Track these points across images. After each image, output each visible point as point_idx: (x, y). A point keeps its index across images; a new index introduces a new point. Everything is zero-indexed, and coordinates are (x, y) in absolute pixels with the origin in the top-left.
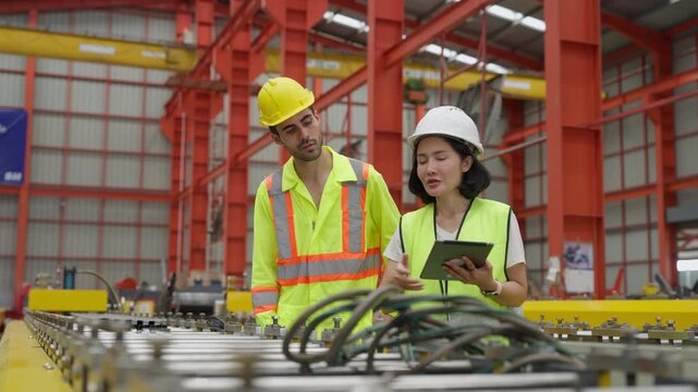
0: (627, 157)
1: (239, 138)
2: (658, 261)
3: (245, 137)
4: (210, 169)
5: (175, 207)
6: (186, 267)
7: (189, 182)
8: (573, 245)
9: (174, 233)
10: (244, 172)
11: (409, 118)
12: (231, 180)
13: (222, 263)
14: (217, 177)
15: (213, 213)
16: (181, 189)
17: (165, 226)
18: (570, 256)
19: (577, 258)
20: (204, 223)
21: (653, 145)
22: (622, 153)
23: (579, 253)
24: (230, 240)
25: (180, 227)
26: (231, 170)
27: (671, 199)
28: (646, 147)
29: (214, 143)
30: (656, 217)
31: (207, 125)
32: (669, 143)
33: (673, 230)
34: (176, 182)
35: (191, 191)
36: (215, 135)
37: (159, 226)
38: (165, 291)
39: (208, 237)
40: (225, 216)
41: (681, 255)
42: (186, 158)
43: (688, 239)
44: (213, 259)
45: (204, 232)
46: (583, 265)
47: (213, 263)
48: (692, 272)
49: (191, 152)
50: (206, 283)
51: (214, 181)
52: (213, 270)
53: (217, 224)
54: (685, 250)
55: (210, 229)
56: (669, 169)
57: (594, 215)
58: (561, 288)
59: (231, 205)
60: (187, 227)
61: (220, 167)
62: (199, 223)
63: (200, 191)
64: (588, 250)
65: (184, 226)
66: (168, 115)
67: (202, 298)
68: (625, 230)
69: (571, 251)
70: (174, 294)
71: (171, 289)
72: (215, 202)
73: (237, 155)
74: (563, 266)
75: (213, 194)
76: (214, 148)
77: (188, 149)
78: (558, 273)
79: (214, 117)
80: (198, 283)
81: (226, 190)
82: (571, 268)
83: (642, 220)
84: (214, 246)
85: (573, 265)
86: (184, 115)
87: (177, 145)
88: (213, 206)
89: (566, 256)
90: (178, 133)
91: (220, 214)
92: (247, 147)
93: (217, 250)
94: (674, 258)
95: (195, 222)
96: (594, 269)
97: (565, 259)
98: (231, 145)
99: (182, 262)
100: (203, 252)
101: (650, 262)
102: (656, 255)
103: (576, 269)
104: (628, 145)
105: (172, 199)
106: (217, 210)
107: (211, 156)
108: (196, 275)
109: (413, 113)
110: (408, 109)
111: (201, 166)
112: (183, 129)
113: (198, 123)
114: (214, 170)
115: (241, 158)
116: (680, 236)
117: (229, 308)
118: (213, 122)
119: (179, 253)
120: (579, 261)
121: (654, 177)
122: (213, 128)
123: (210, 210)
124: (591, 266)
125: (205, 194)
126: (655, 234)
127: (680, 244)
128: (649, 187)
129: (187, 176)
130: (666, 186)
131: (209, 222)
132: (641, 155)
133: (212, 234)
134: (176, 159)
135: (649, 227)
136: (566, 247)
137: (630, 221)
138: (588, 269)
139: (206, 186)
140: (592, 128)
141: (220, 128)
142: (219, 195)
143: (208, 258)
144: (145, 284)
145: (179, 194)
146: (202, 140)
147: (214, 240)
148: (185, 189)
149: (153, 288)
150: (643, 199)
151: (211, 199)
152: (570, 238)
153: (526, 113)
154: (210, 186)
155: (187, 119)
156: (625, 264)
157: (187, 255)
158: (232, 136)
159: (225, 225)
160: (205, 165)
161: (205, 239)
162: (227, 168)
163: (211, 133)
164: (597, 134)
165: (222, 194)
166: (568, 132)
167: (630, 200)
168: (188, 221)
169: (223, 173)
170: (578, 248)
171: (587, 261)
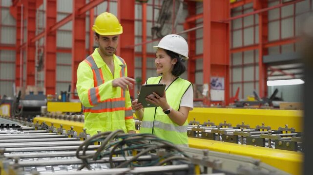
0: (245, 31)
1: (52, 19)
2: (258, 81)
3: (55, 19)
4: (37, 34)
5: (18, 53)
6: (25, 84)
7: (26, 40)
8: (215, 78)
9: (18, 66)
10: (54, 36)
11: (139, 9)
12: (48, 41)
13: (43, 82)
14: (40, 38)
15: (38, 56)
16: (21, 43)
17: (13, 63)
18: (213, 83)
19: (217, 84)
20: (34, 61)
21: (258, 25)
22: (243, 29)
23: (218, 82)
24: (48, 71)
25: (21, 64)
26: (48, 35)
27: (265, 52)
28: (255, 26)
29: (39, 20)
30: (258, 60)
31: (35, 11)
32: (265, 24)
33: (266, 66)
34: (18, 40)
35: (27, 45)
36: (39, 16)
37: (10, 63)
38: (15, 100)
39: (36, 69)
40: (45, 58)
41: (269, 78)
42: (23, 28)
43: (273, 71)
44: (39, 79)
45: (34, 66)
46: (220, 88)
47: (39, 82)
48: (274, 86)
49: (26, 24)
50: (36, 93)
51: (39, 40)
52: (39, 85)
53: (41, 62)
54: (271, 76)
55: (37, 65)
56: (265, 37)
57: (226, 64)
58: (209, 99)
59: (48, 53)
60: (25, 63)
61: (42, 33)
62: (31, 61)
63: (32, 45)
64: (222, 80)
65: (23, 63)
66: (14, 6)
67: (34, 103)
68: (243, 66)
69: (214, 81)
70: (20, 101)
71: (18, 99)
72: (39, 51)
73: (51, 28)
74: (210, 88)
75: (38, 47)
76: (39, 22)
77: (24, 23)
78: (207, 92)
79: (38, 7)
80: (32, 93)
81: (45, 45)
82: (214, 89)
83: (252, 61)
84: (39, 73)
85: (215, 88)
86: (22, 5)
87: (19, 21)
88: (38, 53)
89: (211, 83)
90: (19, 15)
91: (42, 57)
92: (56, 24)
93: (41, 75)
94: (266, 80)
95: (29, 61)
96: (225, 89)
97: (211, 85)
98: (48, 22)
99: (23, 81)
100: (33, 76)
101: (255, 82)
102: (257, 78)
103: (216, 89)
104: (245, 25)
105: (17, 49)
106: (41, 55)
107: (37, 27)
108: (30, 89)
109: (140, 6)
110: (138, 4)
111: (32, 32)
112: (22, 13)
113: (30, 10)
114: (39, 35)
115: (53, 29)
116: (269, 69)
117: (49, 110)
118: (37, 9)
119: (21, 77)
120: (218, 86)
121: (258, 41)
122: (38, 12)
123: (37, 55)
124: (223, 88)
125: (34, 47)
126: (258, 68)
127: (269, 73)
128: (255, 45)
129: (25, 37)
130: (263, 45)
131: (37, 61)
132: (252, 30)
133: (38, 67)
134: (18, 28)
135: (255, 65)
136: (212, 79)
137: (246, 62)
138: (222, 90)
139: (34, 43)
140: (225, 22)
141: (41, 13)
142: (41, 47)
143: (36, 79)
144: (5, 96)
145: (20, 46)
146: (32, 19)
147: (39, 70)
148: (24, 44)
149: (9, 98)
150: (252, 51)
151: (37, 49)
152: (213, 75)
153: (197, 7)
154: (37, 43)
155: (24, 8)
156: (243, 82)
157: (25, 78)
158: (48, 18)
159: (45, 63)
160: (34, 32)
161: (34, 70)
162: (45, 34)
163: (37, 15)
164: (227, 25)
165: (43, 47)
166: (214, 24)
167: (246, 52)
168: (26, 60)
169: (44, 36)
170: (217, 80)
171: (221, 86)
